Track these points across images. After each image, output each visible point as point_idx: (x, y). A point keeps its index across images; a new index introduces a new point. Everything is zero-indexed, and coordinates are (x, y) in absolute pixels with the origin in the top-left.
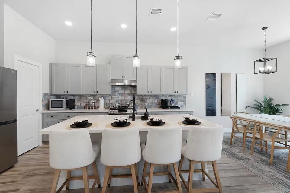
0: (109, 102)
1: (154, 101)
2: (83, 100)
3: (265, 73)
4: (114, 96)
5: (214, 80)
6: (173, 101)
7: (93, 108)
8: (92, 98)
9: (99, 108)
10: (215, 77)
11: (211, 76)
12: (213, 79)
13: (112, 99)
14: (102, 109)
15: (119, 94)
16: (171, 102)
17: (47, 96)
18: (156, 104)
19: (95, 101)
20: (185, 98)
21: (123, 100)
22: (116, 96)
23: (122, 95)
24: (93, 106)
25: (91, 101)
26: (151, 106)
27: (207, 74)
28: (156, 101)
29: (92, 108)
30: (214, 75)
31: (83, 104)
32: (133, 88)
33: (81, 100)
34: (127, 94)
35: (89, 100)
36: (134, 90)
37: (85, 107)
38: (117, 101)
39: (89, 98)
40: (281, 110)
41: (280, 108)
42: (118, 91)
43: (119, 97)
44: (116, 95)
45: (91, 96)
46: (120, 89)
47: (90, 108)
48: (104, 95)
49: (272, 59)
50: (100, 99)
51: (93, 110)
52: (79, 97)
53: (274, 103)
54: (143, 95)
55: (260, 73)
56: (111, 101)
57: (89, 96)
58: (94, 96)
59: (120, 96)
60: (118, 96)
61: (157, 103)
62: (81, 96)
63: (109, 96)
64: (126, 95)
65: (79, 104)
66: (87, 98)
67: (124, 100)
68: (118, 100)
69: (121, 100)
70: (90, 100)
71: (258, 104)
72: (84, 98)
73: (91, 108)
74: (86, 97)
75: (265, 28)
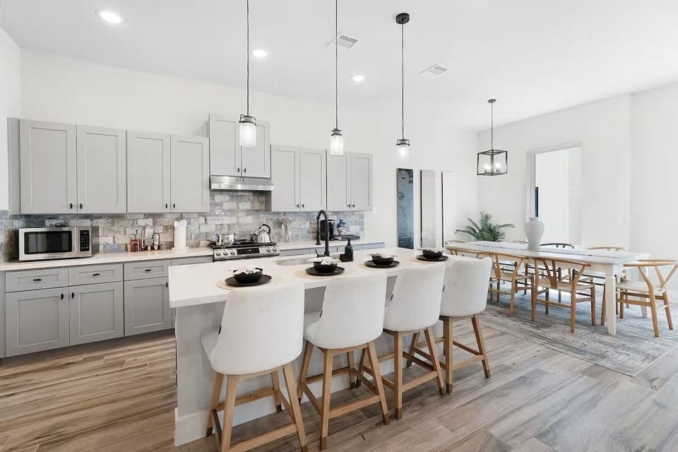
0: (197, 232)
1: (303, 226)
2: (122, 230)
3: (492, 174)
4: (212, 216)
5: (410, 182)
6: (344, 224)
7: (156, 247)
8: (150, 221)
9: (173, 247)
10: (412, 177)
11: (405, 175)
12: (408, 181)
13: (206, 223)
14: (181, 249)
15: (223, 210)
16: (339, 226)
17: (5, 219)
18: (309, 232)
19: (160, 229)
20: (362, 217)
21: (234, 224)
22: (216, 216)
23: (232, 212)
24: (157, 243)
25: (149, 231)
26: (297, 236)
27: (400, 170)
28: (307, 225)
29: (152, 248)
30: (410, 172)
31: (124, 240)
32: (258, 196)
33: (115, 228)
34: (244, 211)
35: (140, 226)
36: (259, 201)
37: (129, 247)
38: (219, 227)
39: (142, 222)
40: (502, 234)
41: (501, 230)
42: (222, 202)
43: (224, 218)
44: (217, 214)
45: (147, 216)
46: (226, 197)
47: (146, 249)
48: (184, 215)
49: (499, 152)
50: (176, 224)
51: (157, 252)
52: (110, 220)
53: (493, 222)
54: (280, 213)
55: (486, 173)
56: (204, 229)
57: (142, 216)
58: (155, 216)
59: (226, 215)
60: (222, 215)
61: (311, 230)
62: (115, 218)
63: (196, 216)
64: (241, 214)
65: (109, 240)
66: (133, 224)
67: (236, 226)
68: (222, 225)
69: (229, 225)
70: (145, 227)
71: (472, 226)
72: (126, 221)
73: (149, 248)
74: (132, 221)
75: (491, 101)
